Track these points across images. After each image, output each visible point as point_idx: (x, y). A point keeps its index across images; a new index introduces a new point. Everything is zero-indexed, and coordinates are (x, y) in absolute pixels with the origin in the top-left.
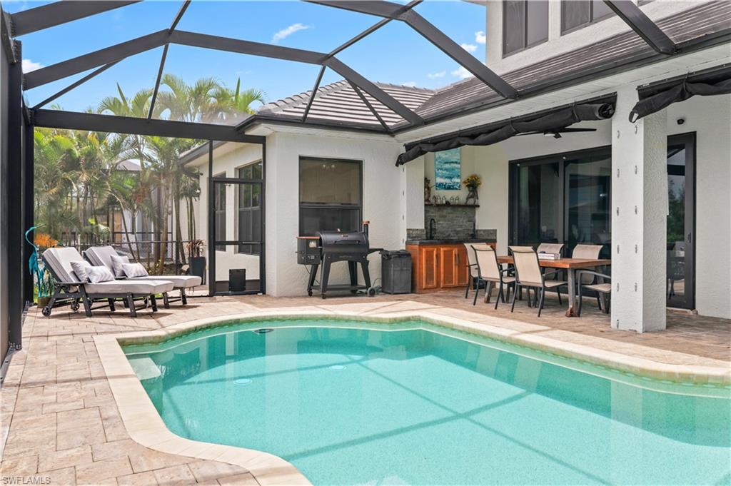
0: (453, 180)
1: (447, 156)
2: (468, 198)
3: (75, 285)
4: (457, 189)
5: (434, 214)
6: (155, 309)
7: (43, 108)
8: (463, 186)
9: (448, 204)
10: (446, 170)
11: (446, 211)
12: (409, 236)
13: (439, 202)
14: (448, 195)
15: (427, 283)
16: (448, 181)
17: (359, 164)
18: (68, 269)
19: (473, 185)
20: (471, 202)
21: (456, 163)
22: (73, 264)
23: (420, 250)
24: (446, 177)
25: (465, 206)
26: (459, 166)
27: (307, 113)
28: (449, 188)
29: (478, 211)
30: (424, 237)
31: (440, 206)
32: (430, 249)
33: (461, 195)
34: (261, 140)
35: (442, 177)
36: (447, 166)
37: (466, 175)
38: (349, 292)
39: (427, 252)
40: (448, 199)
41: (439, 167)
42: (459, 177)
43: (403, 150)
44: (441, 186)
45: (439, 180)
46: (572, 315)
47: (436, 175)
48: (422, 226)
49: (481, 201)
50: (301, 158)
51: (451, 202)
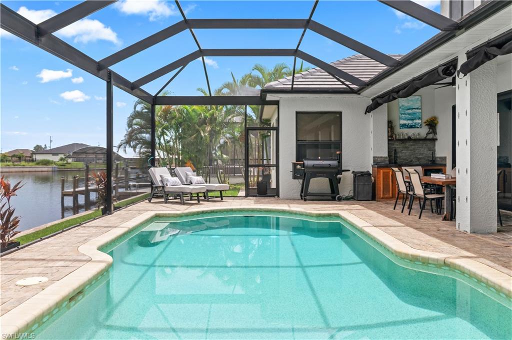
0: (415, 121)
1: (409, 104)
2: (428, 134)
3: (160, 187)
4: (417, 127)
5: (397, 145)
6: (199, 202)
7: (158, 95)
8: (424, 125)
9: (409, 139)
10: (409, 114)
11: (408, 144)
12: (374, 161)
13: (401, 137)
14: (411, 132)
15: (383, 194)
16: (410, 122)
17: (340, 113)
18: (159, 179)
19: (432, 124)
20: (431, 136)
21: (418, 109)
22: (161, 176)
23: (379, 172)
24: (408, 120)
25: (425, 139)
26: (420, 111)
27: (293, 85)
28: (411, 127)
29: (437, 143)
30: (388, 162)
31: (403, 141)
32: (386, 170)
33: (423, 131)
34: (277, 103)
35: (404, 120)
36: (410, 111)
37: (426, 117)
39: (384, 173)
40: (410, 134)
41: (403, 112)
42: (419, 118)
43: (371, 102)
44: (404, 126)
45: (402, 122)
47: (400, 118)
48: (386, 155)
49: (438, 136)
50: (297, 113)
51: (413, 137)
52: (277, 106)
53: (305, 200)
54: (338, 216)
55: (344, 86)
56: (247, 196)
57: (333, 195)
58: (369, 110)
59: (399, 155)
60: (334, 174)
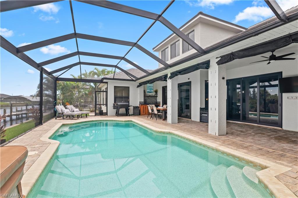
2: (155, 95)
3: (61, 113)
4: (152, 93)
5: (146, 98)
6: (78, 118)
7: (59, 77)
8: (154, 92)
9: (150, 96)
11: (149, 98)
12: (140, 103)
13: (148, 95)
14: (150, 94)
15: (143, 113)
16: (150, 91)
17: (129, 87)
18: (60, 110)
19: (156, 92)
20: (156, 95)
22: (61, 109)
23: (141, 106)
25: (154, 96)
26: (153, 87)
27: (114, 77)
28: (150, 92)
29: (158, 97)
30: (144, 103)
31: (148, 96)
32: (144, 106)
33: (154, 94)
34: (107, 83)
36: (150, 88)
37: (154, 90)
38: (126, 115)
39: (143, 106)
40: (150, 95)
41: (148, 88)
42: (153, 90)
43: (139, 84)
44: (148, 92)
45: (148, 91)
46: (163, 120)
47: (147, 90)
48: (143, 101)
49: (158, 95)
50: (114, 86)
51: (151, 95)
52: (107, 84)
53: (118, 116)
54: (131, 121)
55: (131, 79)
56: (95, 115)
57: (127, 114)
58: (138, 86)
59: (147, 101)
60: (127, 107)
